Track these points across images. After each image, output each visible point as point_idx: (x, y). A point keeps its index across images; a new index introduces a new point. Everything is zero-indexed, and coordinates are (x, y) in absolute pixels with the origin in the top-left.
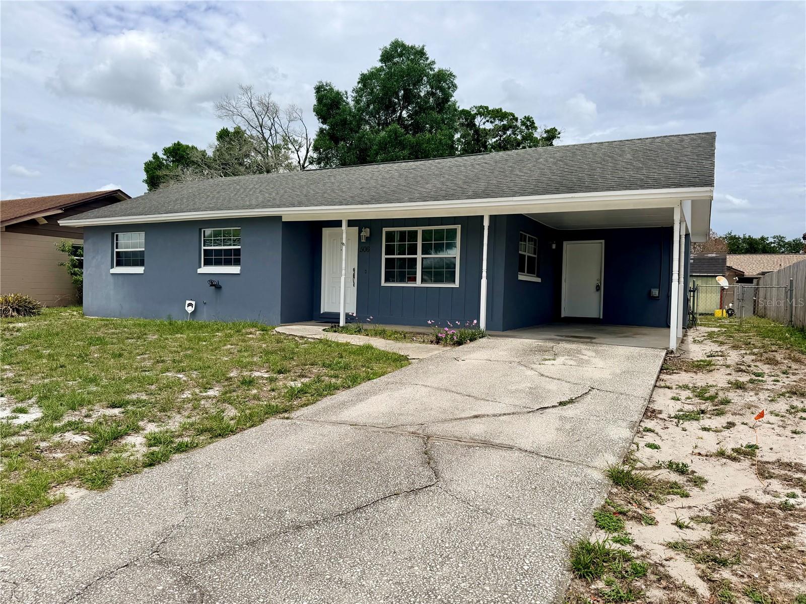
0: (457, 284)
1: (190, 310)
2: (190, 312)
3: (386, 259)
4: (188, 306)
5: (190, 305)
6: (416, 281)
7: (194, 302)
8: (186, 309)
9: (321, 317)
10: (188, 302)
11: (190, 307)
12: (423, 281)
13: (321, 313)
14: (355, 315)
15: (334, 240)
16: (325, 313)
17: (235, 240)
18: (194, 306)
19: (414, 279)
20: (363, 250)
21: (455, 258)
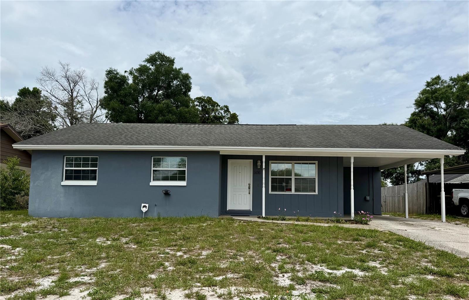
0: (317, 193)
1: (144, 210)
2: (144, 211)
3: (272, 178)
4: (143, 208)
5: (144, 206)
6: (291, 191)
7: (148, 205)
8: (142, 210)
9: (227, 212)
10: (143, 205)
11: (145, 208)
12: (296, 190)
13: (227, 210)
14: (251, 210)
15: (235, 166)
16: (229, 210)
17: (180, 165)
18: (147, 208)
19: (290, 190)
20: (256, 173)
21: (315, 178)
